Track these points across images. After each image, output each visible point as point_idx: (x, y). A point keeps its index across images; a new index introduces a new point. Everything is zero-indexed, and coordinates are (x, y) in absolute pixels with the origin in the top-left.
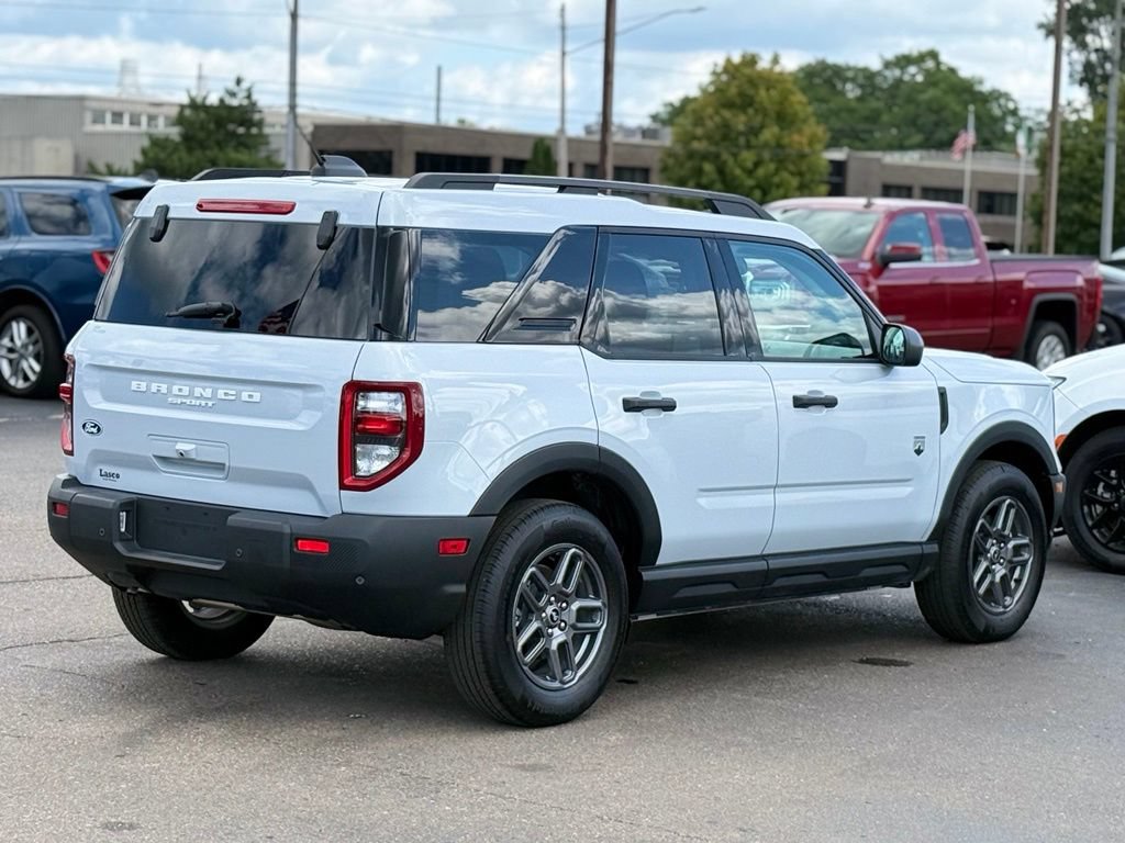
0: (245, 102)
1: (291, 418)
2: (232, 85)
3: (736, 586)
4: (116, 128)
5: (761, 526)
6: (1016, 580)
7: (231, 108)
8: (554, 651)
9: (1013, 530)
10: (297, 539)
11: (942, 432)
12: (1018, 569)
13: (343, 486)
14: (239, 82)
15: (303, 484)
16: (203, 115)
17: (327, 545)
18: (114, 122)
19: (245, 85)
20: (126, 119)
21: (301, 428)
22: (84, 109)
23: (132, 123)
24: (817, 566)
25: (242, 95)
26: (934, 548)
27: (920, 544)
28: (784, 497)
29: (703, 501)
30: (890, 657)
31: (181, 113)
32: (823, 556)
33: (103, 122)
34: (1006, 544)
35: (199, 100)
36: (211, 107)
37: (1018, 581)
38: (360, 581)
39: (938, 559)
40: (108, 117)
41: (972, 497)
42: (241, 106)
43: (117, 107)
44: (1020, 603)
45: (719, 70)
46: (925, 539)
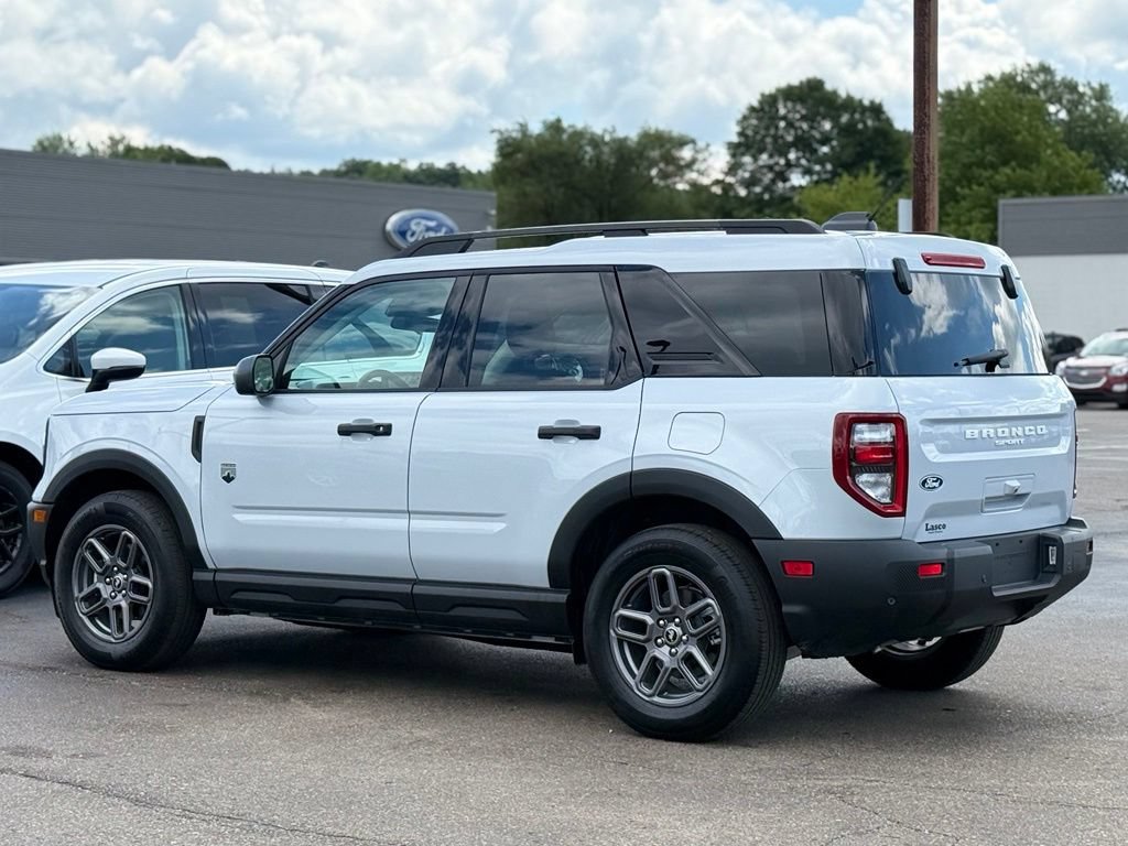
1: (1057, 443)
21: (1065, 451)
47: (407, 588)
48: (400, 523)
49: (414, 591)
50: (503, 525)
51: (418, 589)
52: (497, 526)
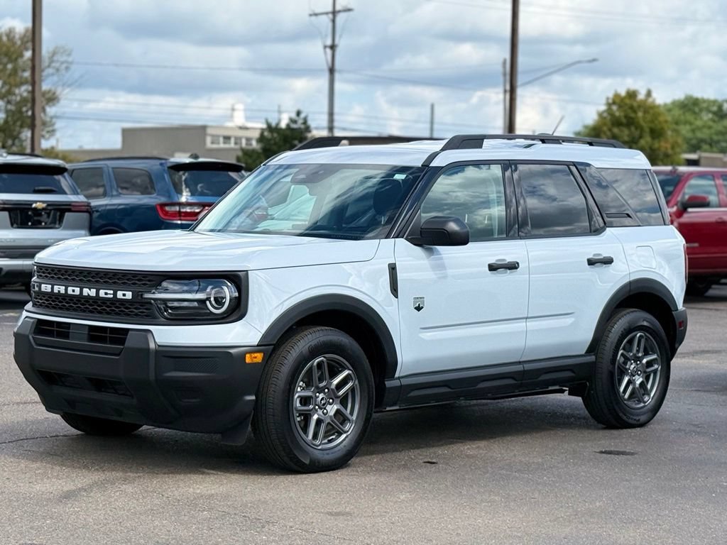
0: (303, 126)
2: (294, 115)
4: (227, 146)
7: (293, 130)
14: (298, 113)
16: (275, 135)
18: (225, 143)
19: (302, 116)
20: (233, 140)
22: (205, 134)
23: (236, 143)
25: (300, 121)
31: (262, 135)
33: (219, 143)
35: (274, 124)
36: (281, 129)
40: (221, 140)
42: (300, 129)
43: (227, 133)
45: (610, 101)
47: (520, 368)
48: (521, 325)
49: (526, 369)
50: (573, 319)
51: (527, 367)
52: (568, 321)
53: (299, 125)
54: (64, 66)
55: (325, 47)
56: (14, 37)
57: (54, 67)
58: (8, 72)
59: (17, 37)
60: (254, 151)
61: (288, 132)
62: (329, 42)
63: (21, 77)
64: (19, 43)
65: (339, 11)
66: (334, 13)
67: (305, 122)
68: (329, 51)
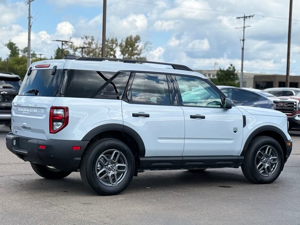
0: (233, 70)
1: (41, 116)
2: (230, 66)
3: (172, 163)
5: (181, 148)
6: (273, 168)
7: (229, 71)
8: (110, 176)
9: (272, 154)
10: (40, 145)
11: (244, 127)
12: (274, 165)
13: (50, 133)
14: (232, 65)
15: (43, 132)
16: (223, 73)
17: (45, 147)
21: (42, 118)
24: (199, 160)
25: (232, 68)
26: (243, 158)
27: (238, 156)
28: (187, 141)
29: (159, 141)
30: (227, 186)
31: (218, 73)
32: (202, 158)
34: (269, 158)
35: (222, 69)
36: (225, 71)
37: (274, 168)
38: (52, 156)
39: (244, 160)
41: (256, 145)
44: (274, 174)
46: (239, 155)
53: (231, 70)
54: (149, 48)
55: (241, 40)
56: (132, 38)
57: (146, 49)
58: (130, 51)
59: (133, 38)
60: (215, 79)
61: (227, 72)
62: (242, 39)
63: (134, 53)
64: (134, 40)
65: (246, 27)
66: (244, 28)
67: (234, 68)
68: (242, 42)
